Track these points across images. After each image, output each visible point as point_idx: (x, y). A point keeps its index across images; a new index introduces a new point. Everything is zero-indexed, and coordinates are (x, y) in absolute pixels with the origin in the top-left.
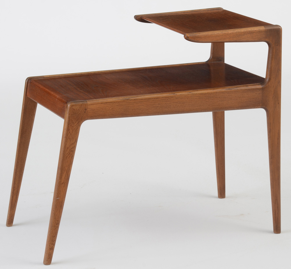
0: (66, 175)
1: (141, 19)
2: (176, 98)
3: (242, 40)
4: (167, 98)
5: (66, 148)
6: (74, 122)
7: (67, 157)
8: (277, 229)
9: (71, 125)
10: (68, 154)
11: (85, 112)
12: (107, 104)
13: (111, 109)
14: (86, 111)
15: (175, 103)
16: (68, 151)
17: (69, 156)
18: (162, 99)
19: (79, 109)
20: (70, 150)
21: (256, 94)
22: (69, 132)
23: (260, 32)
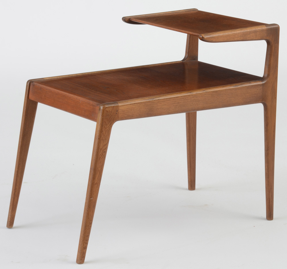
0: (99, 176)
1: (129, 20)
2: (193, 96)
3: (248, 39)
4: (185, 97)
5: (100, 149)
6: (107, 124)
7: (100, 158)
8: (270, 216)
9: (104, 127)
10: (101, 155)
11: (116, 114)
12: (135, 105)
13: (138, 109)
14: (117, 112)
15: (192, 101)
16: (101, 151)
17: (102, 157)
18: (181, 98)
19: (111, 111)
20: (103, 151)
21: (258, 90)
22: (103, 134)
23: (262, 31)
